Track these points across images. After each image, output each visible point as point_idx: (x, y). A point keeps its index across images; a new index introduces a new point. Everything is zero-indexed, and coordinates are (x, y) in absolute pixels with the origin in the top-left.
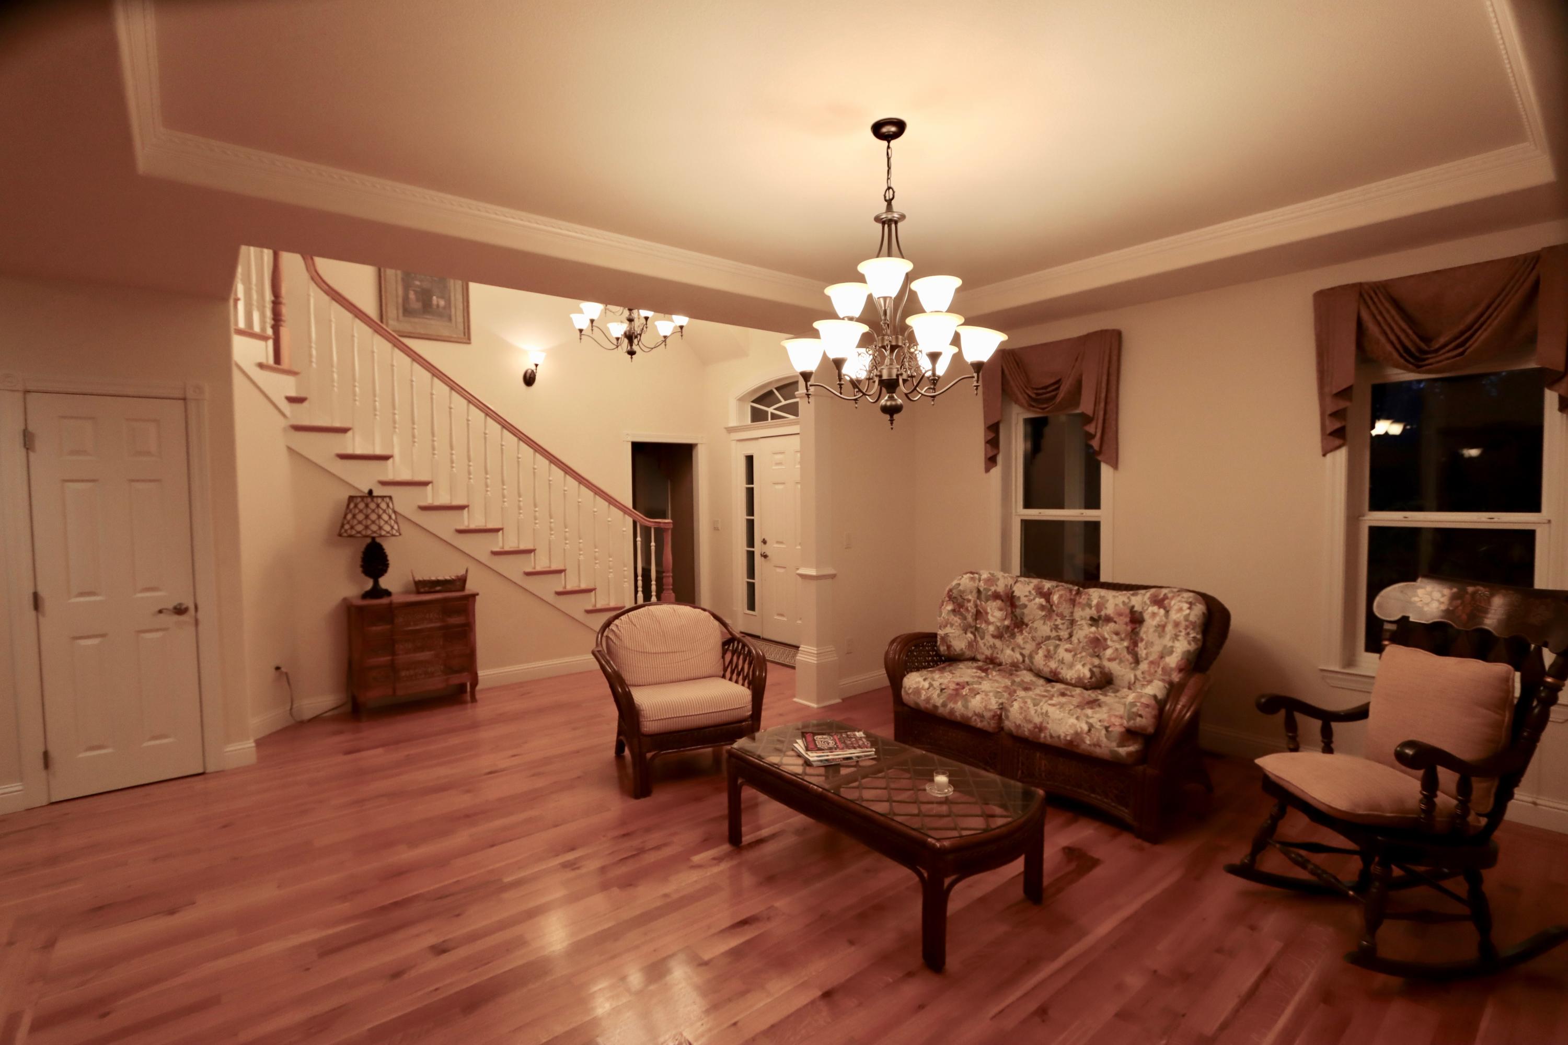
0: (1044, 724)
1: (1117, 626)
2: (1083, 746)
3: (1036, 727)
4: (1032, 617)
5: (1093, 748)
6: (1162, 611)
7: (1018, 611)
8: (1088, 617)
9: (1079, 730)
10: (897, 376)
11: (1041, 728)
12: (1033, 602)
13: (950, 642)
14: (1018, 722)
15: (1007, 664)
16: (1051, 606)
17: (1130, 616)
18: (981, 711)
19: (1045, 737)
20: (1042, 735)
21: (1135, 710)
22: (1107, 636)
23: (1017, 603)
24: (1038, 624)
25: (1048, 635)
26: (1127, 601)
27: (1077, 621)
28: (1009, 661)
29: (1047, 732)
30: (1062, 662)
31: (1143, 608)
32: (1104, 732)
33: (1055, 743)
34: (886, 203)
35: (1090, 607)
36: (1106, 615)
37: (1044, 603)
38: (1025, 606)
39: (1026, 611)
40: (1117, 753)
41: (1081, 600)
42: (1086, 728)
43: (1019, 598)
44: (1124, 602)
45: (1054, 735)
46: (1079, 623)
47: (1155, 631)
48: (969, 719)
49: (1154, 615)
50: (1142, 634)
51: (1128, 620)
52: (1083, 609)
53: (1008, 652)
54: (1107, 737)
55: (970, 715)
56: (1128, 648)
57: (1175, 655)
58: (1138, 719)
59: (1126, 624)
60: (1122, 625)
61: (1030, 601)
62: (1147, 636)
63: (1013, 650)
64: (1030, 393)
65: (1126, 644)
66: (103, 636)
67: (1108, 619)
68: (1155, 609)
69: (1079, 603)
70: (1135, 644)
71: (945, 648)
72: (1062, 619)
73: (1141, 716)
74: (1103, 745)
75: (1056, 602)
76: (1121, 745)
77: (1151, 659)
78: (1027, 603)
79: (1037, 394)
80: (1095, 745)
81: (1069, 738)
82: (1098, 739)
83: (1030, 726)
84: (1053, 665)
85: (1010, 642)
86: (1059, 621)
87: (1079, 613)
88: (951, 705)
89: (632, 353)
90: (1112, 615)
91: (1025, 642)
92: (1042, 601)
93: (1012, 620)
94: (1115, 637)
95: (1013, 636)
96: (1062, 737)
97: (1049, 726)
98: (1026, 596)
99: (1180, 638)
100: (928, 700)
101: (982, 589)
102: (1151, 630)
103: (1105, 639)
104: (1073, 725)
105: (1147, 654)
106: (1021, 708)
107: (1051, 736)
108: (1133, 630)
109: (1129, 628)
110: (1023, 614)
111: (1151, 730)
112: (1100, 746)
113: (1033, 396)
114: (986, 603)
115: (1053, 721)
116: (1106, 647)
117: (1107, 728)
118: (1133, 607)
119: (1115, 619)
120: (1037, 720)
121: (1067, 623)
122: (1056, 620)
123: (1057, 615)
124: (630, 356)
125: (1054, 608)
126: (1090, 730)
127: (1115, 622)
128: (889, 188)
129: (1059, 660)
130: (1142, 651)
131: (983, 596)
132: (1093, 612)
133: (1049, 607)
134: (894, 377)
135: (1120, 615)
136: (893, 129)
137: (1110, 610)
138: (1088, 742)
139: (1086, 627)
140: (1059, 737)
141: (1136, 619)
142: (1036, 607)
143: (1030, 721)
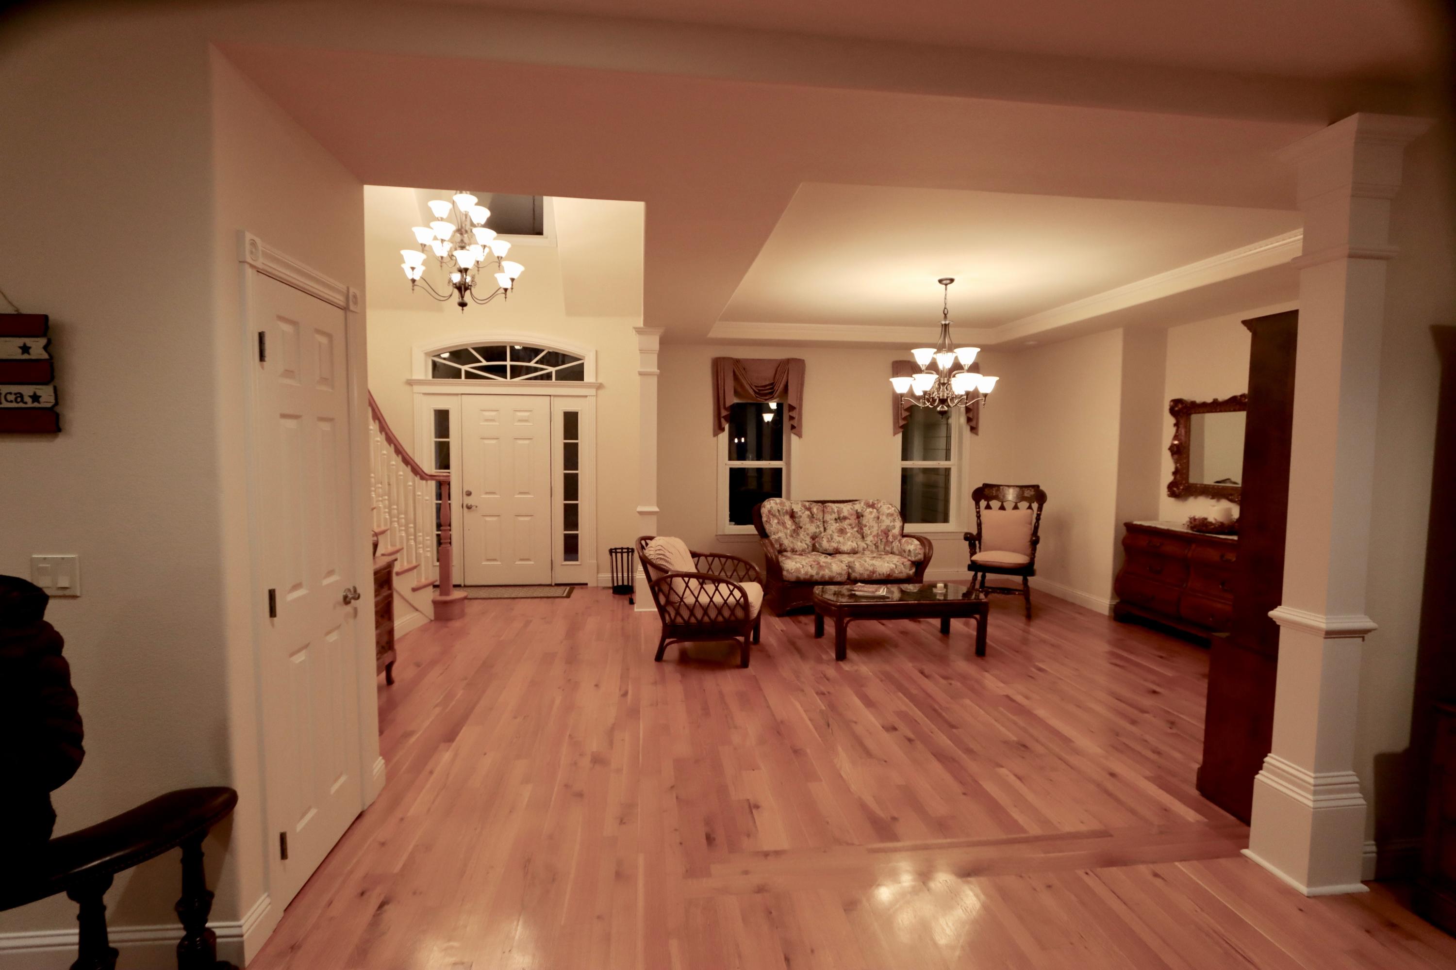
0: (875, 569)
1: (851, 521)
2: (895, 575)
3: (871, 572)
4: (804, 523)
5: (899, 575)
6: (875, 510)
7: (797, 520)
8: (834, 519)
9: (892, 568)
10: (947, 397)
11: (874, 572)
12: (805, 514)
13: (782, 541)
14: (861, 572)
15: (799, 551)
16: (813, 515)
17: (856, 515)
18: (840, 572)
19: (876, 576)
20: (875, 575)
21: (917, 552)
22: (846, 527)
23: (796, 516)
24: (808, 526)
25: (814, 531)
26: (852, 507)
27: (828, 521)
28: (801, 549)
29: (877, 573)
30: (839, 542)
31: (862, 510)
32: (902, 566)
33: (883, 577)
34: (944, 315)
35: (835, 513)
36: (844, 516)
37: (810, 514)
38: (801, 517)
39: (801, 519)
40: (909, 573)
41: (828, 510)
42: (894, 566)
43: (797, 512)
44: (851, 508)
45: (881, 573)
46: (829, 522)
47: (873, 520)
48: (834, 577)
49: (871, 513)
50: (864, 522)
51: (856, 517)
52: (831, 515)
53: (799, 544)
54: (905, 568)
55: (834, 575)
56: (857, 531)
57: (896, 529)
58: (919, 556)
59: (855, 519)
60: (853, 520)
61: (803, 513)
62: (869, 523)
63: (801, 542)
64: (755, 389)
65: (855, 529)
66: (306, 646)
67: (845, 518)
68: (871, 509)
69: (828, 512)
70: (862, 529)
71: (778, 546)
72: (820, 522)
73: (920, 554)
74: (903, 572)
75: (816, 513)
76: (910, 570)
77: (873, 534)
78: (801, 515)
79: (759, 390)
80: (900, 573)
81: (888, 573)
82: (901, 570)
83: (868, 573)
84: (835, 545)
85: (798, 538)
86: (819, 523)
87: (828, 517)
88: (822, 573)
89: (463, 305)
90: (847, 516)
91: (805, 537)
92: (808, 513)
93: (795, 526)
94: (849, 527)
95: (798, 534)
96: (885, 573)
97: (878, 570)
98: (800, 511)
99: (896, 520)
100: (806, 573)
101: (780, 509)
102: (871, 520)
103: (845, 529)
104: (888, 566)
105: (871, 532)
106: (860, 565)
107: (879, 574)
108: (859, 521)
109: (857, 521)
110: (800, 521)
111: (923, 559)
112: (902, 573)
113: (757, 391)
114: (784, 517)
115: (878, 567)
116: (846, 533)
117: (903, 564)
118: (857, 510)
119: (849, 518)
120: (871, 568)
121: (822, 523)
122: (817, 522)
123: (816, 520)
124: (461, 308)
125: (815, 516)
126: (896, 567)
127: (850, 519)
128: (945, 308)
129: (837, 542)
130: (866, 530)
131: (781, 513)
132: (836, 516)
133: (811, 515)
134: (945, 398)
135: (852, 515)
136: (948, 282)
137: (845, 513)
138: (897, 572)
139: (834, 524)
140: (883, 574)
141: (859, 516)
142: (806, 516)
143: (867, 570)
